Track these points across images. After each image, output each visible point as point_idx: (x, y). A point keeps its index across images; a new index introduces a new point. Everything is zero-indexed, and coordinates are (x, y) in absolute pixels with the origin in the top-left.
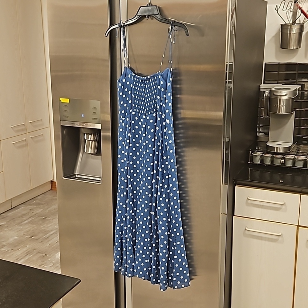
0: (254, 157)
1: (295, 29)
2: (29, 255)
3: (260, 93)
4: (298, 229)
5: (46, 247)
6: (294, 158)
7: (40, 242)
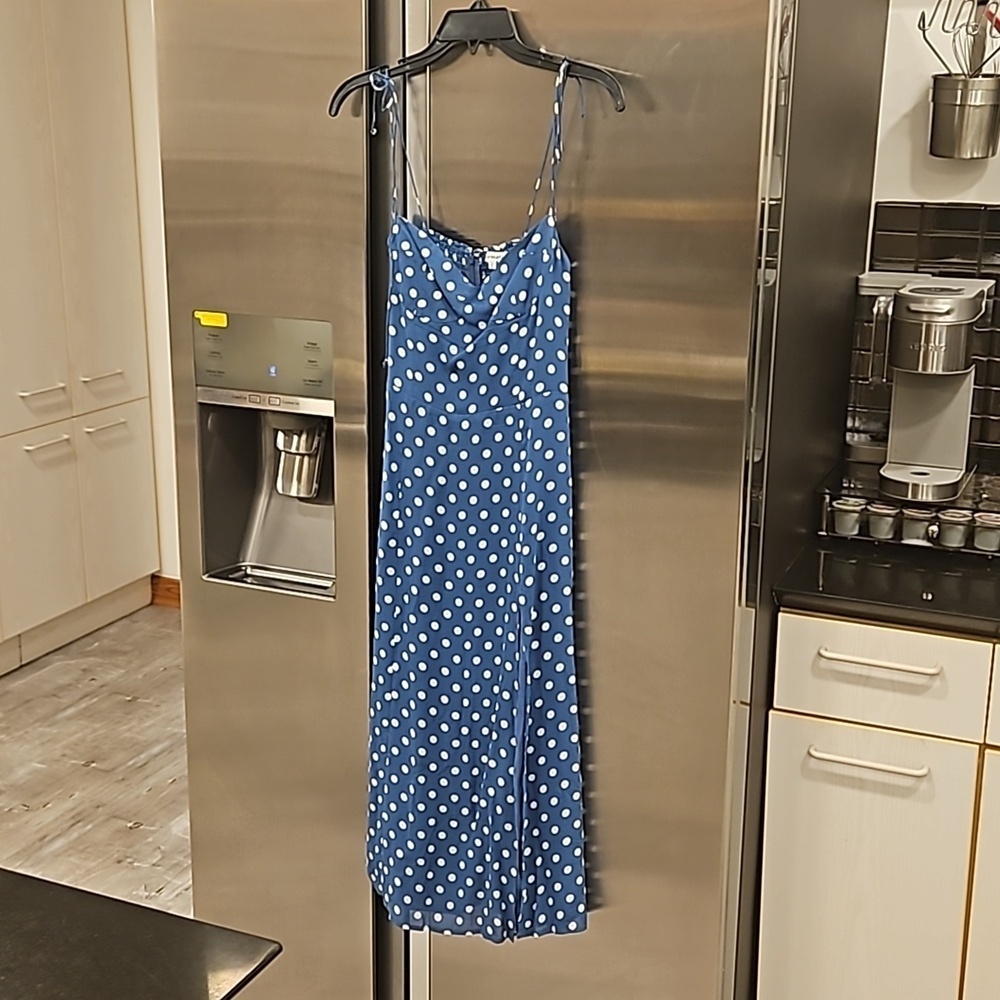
0: (837, 513)
1: (980, 92)
2: (80, 824)
3: (859, 303)
4: (982, 756)
5: (138, 797)
6: (969, 521)
7: (117, 782)
